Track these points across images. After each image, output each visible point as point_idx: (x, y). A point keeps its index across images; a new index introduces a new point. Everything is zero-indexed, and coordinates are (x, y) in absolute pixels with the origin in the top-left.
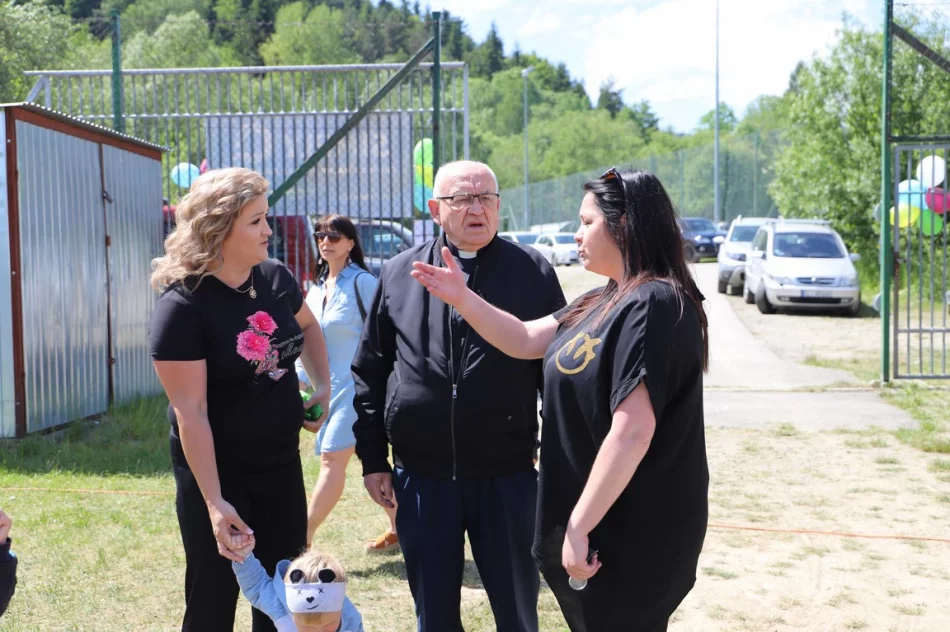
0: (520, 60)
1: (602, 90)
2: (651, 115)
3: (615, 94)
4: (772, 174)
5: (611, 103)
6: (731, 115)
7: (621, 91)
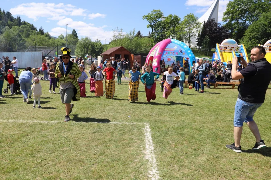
0: (25, 23)
1: (39, 29)
2: (49, 35)
3: (42, 30)
4: (75, 52)
5: (41, 32)
6: (63, 36)
7: (43, 30)
